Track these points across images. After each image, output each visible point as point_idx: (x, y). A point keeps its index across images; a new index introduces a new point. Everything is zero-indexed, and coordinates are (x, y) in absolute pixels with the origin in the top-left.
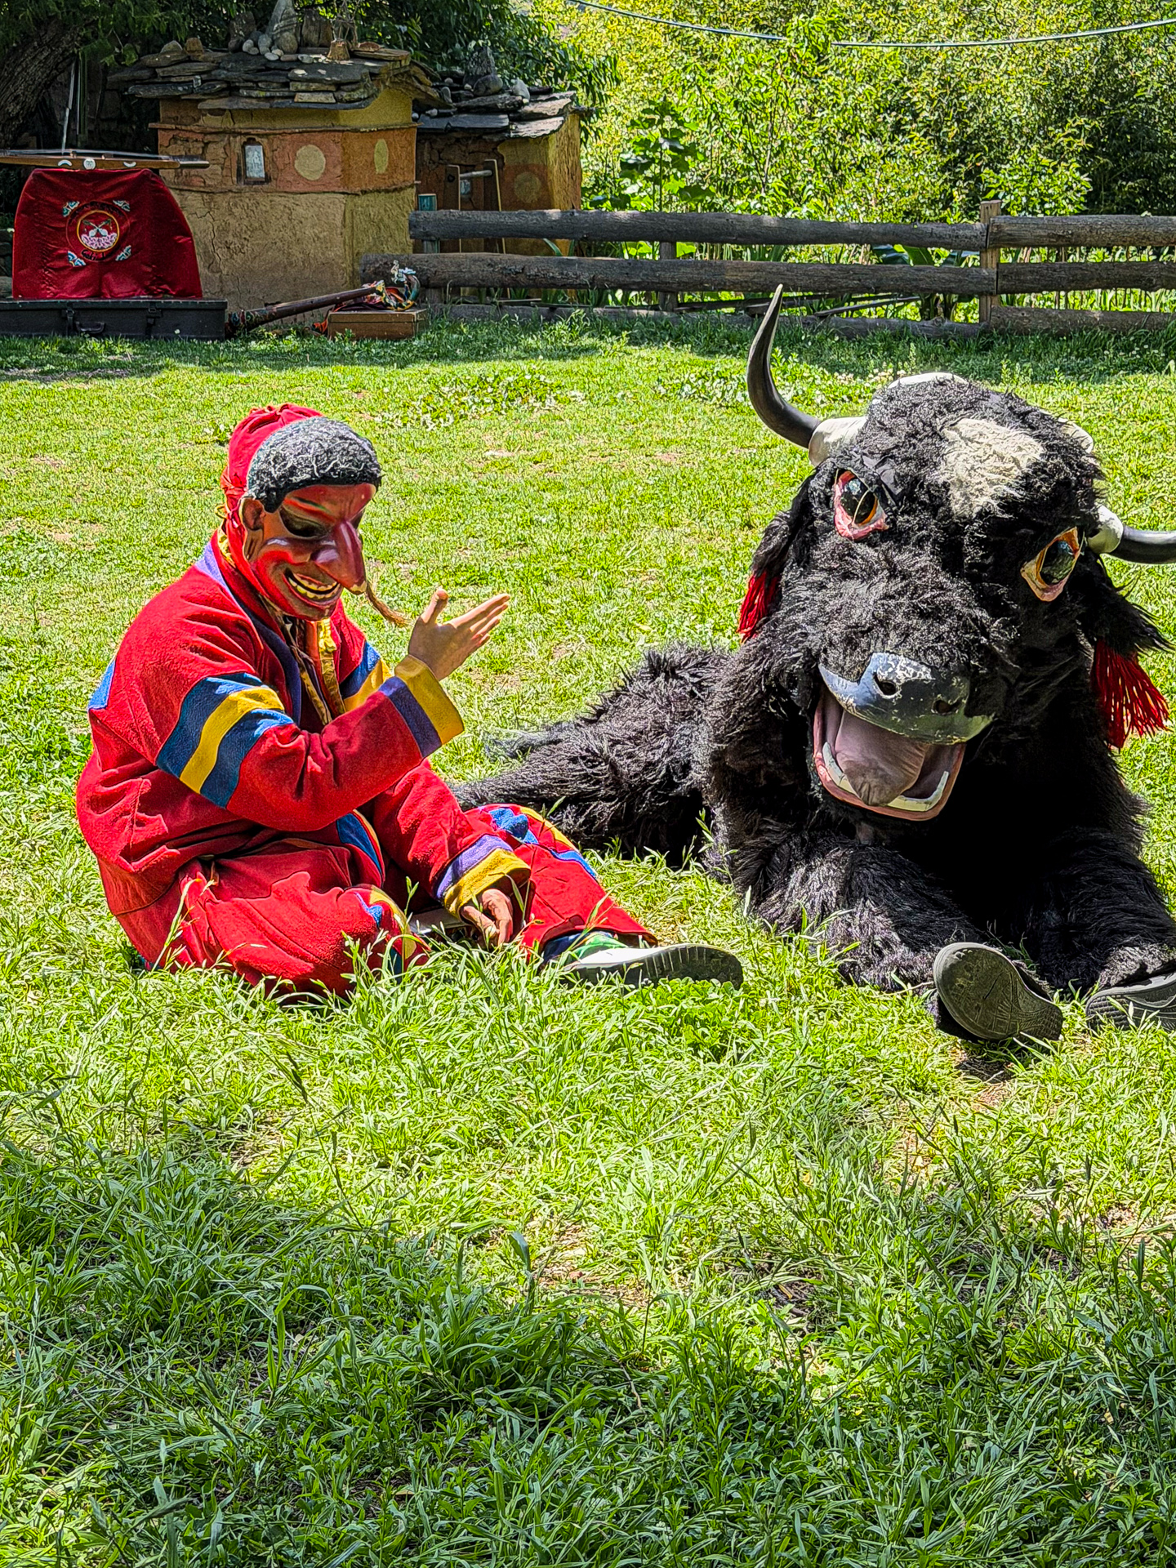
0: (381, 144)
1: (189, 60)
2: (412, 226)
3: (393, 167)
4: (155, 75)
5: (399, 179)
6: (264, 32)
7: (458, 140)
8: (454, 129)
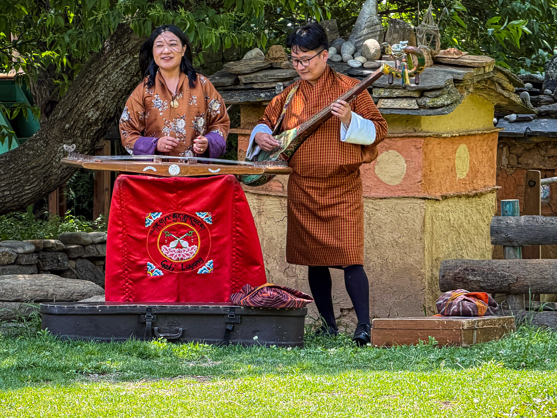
0: (462, 149)
1: (271, 68)
2: (494, 231)
3: (474, 172)
4: (237, 82)
5: (480, 185)
6: (346, 39)
7: (537, 145)
8: (533, 134)
